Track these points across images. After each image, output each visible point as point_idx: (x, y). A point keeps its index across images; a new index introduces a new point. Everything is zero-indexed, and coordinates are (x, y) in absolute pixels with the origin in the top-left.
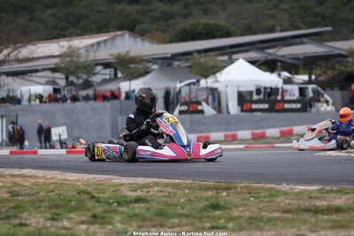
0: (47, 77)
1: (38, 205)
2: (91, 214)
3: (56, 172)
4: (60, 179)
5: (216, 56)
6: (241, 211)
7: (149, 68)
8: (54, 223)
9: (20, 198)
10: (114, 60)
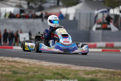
4: (39, 65)
9: (18, 75)
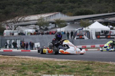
0: (34, 27)
1: (30, 68)
2: (48, 71)
3: (36, 57)
4: (38, 60)
5: (89, 20)
6: (97, 71)
7: (66, 24)
8: (36, 74)
9: (25, 65)
10: (55, 22)
